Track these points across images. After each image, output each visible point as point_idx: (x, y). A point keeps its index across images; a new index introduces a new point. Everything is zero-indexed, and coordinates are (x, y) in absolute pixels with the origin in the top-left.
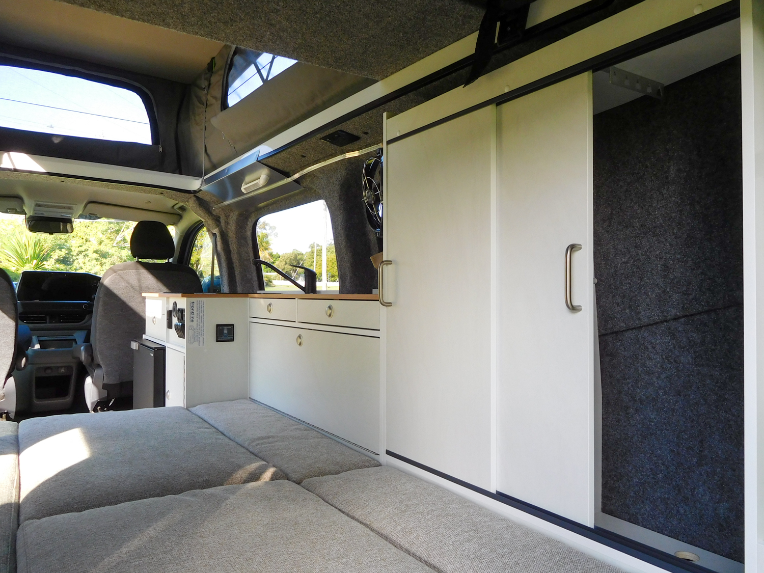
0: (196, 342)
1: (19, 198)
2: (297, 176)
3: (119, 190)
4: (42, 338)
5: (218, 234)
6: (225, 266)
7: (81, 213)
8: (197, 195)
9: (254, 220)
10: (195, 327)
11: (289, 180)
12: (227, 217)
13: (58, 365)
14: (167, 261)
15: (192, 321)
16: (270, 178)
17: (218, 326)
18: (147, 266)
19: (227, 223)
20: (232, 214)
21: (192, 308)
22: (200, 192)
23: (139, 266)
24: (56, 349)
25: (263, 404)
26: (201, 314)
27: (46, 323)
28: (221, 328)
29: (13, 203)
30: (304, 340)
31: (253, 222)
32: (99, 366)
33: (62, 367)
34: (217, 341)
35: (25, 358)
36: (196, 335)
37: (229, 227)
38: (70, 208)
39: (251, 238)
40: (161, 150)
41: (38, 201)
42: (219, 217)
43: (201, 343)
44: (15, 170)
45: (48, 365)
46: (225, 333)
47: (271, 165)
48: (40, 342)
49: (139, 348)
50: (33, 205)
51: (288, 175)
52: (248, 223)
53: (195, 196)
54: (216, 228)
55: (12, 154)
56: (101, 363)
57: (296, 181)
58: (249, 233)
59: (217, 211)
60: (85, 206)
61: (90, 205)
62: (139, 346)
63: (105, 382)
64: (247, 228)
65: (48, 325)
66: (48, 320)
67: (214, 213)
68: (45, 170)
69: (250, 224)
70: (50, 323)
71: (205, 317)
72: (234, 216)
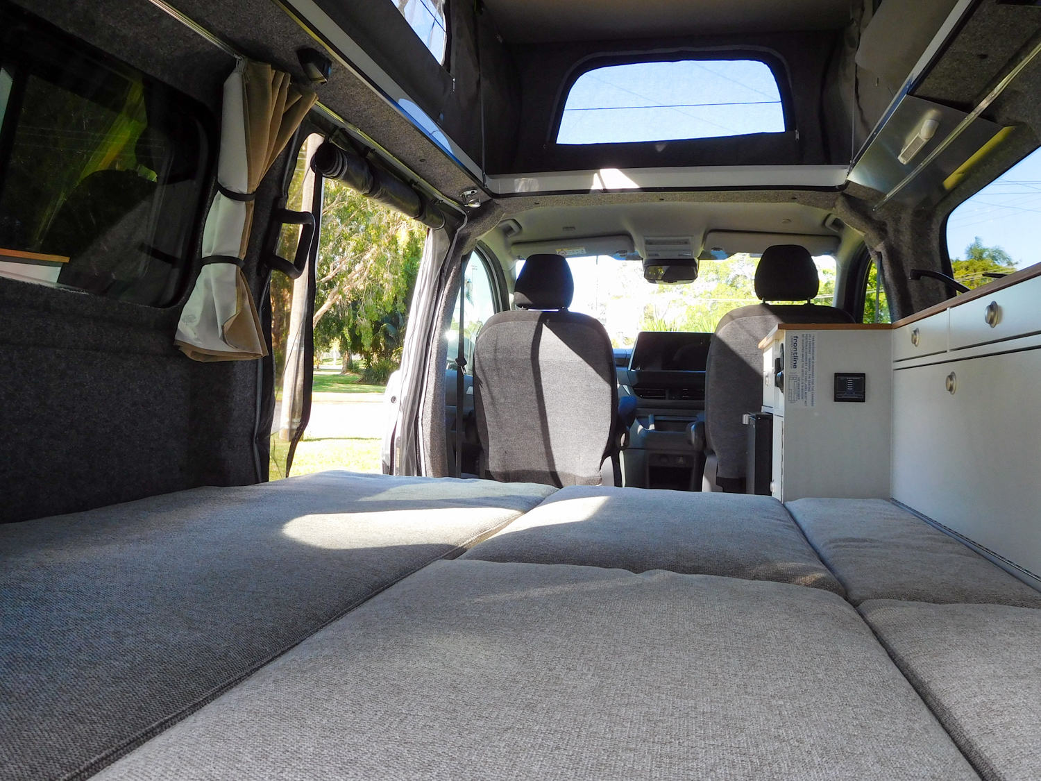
0: (801, 400)
1: (626, 235)
2: (984, 104)
3: (734, 201)
4: (658, 418)
5: (884, 253)
6: (896, 304)
7: (701, 250)
8: (846, 191)
9: (941, 219)
10: (800, 375)
11: (973, 115)
12: (897, 221)
13: (675, 453)
14: (806, 302)
15: (795, 367)
16: (940, 124)
17: (837, 375)
18: (775, 310)
19: (897, 231)
20: (903, 216)
21: (795, 345)
22: (849, 186)
23: (768, 312)
24: (676, 432)
25: (906, 506)
26: (809, 356)
27: (664, 398)
28: (842, 378)
29: (621, 243)
30: (956, 383)
31: (940, 222)
32: (712, 453)
33: (679, 456)
34: (836, 400)
35: (624, 435)
36: (801, 388)
37: (901, 238)
38: (686, 243)
39: (938, 252)
40: (797, 137)
41: (648, 236)
42: (885, 224)
43: (809, 402)
44: (605, 191)
45: (663, 452)
46: (850, 388)
47: (934, 95)
48: (656, 423)
49: (749, 422)
50: (644, 244)
51: (968, 108)
52: (933, 226)
53: (844, 195)
54: (880, 242)
55: (602, 171)
56: (714, 449)
57: (986, 115)
58: (935, 244)
59: (879, 213)
60: (705, 238)
61: (711, 236)
62: (749, 419)
63: (720, 475)
64: (932, 235)
65: (667, 402)
66: (667, 395)
67: (875, 218)
68: (638, 184)
69: (936, 227)
70: (669, 399)
71: (815, 360)
72: (906, 218)
